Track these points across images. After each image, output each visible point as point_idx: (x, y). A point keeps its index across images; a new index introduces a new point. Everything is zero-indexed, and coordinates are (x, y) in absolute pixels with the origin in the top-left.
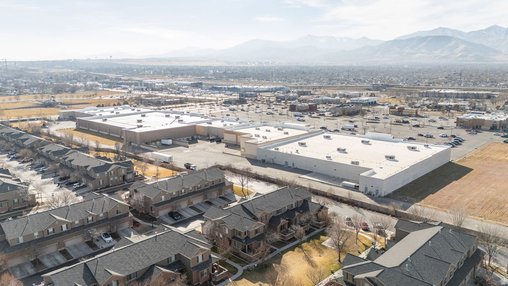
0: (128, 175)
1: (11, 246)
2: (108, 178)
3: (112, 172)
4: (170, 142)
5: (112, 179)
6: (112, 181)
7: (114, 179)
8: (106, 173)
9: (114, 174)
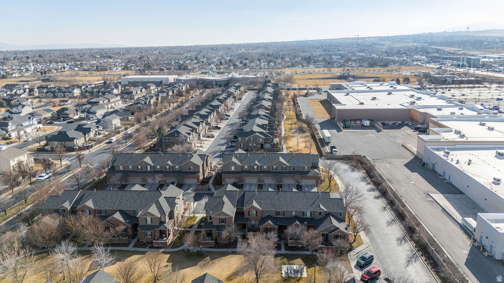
0: (266, 145)
1: (116, 170)
2: (248, 143)
3: (252, 139)
4: (367, 123)
5: (251, 144)
6: (251, 147)
7: (253, 145)
8: (247, 139)
9: (253, 140)
